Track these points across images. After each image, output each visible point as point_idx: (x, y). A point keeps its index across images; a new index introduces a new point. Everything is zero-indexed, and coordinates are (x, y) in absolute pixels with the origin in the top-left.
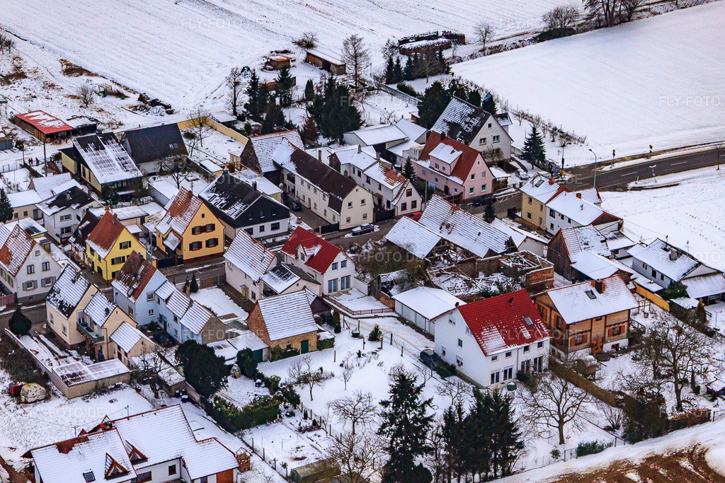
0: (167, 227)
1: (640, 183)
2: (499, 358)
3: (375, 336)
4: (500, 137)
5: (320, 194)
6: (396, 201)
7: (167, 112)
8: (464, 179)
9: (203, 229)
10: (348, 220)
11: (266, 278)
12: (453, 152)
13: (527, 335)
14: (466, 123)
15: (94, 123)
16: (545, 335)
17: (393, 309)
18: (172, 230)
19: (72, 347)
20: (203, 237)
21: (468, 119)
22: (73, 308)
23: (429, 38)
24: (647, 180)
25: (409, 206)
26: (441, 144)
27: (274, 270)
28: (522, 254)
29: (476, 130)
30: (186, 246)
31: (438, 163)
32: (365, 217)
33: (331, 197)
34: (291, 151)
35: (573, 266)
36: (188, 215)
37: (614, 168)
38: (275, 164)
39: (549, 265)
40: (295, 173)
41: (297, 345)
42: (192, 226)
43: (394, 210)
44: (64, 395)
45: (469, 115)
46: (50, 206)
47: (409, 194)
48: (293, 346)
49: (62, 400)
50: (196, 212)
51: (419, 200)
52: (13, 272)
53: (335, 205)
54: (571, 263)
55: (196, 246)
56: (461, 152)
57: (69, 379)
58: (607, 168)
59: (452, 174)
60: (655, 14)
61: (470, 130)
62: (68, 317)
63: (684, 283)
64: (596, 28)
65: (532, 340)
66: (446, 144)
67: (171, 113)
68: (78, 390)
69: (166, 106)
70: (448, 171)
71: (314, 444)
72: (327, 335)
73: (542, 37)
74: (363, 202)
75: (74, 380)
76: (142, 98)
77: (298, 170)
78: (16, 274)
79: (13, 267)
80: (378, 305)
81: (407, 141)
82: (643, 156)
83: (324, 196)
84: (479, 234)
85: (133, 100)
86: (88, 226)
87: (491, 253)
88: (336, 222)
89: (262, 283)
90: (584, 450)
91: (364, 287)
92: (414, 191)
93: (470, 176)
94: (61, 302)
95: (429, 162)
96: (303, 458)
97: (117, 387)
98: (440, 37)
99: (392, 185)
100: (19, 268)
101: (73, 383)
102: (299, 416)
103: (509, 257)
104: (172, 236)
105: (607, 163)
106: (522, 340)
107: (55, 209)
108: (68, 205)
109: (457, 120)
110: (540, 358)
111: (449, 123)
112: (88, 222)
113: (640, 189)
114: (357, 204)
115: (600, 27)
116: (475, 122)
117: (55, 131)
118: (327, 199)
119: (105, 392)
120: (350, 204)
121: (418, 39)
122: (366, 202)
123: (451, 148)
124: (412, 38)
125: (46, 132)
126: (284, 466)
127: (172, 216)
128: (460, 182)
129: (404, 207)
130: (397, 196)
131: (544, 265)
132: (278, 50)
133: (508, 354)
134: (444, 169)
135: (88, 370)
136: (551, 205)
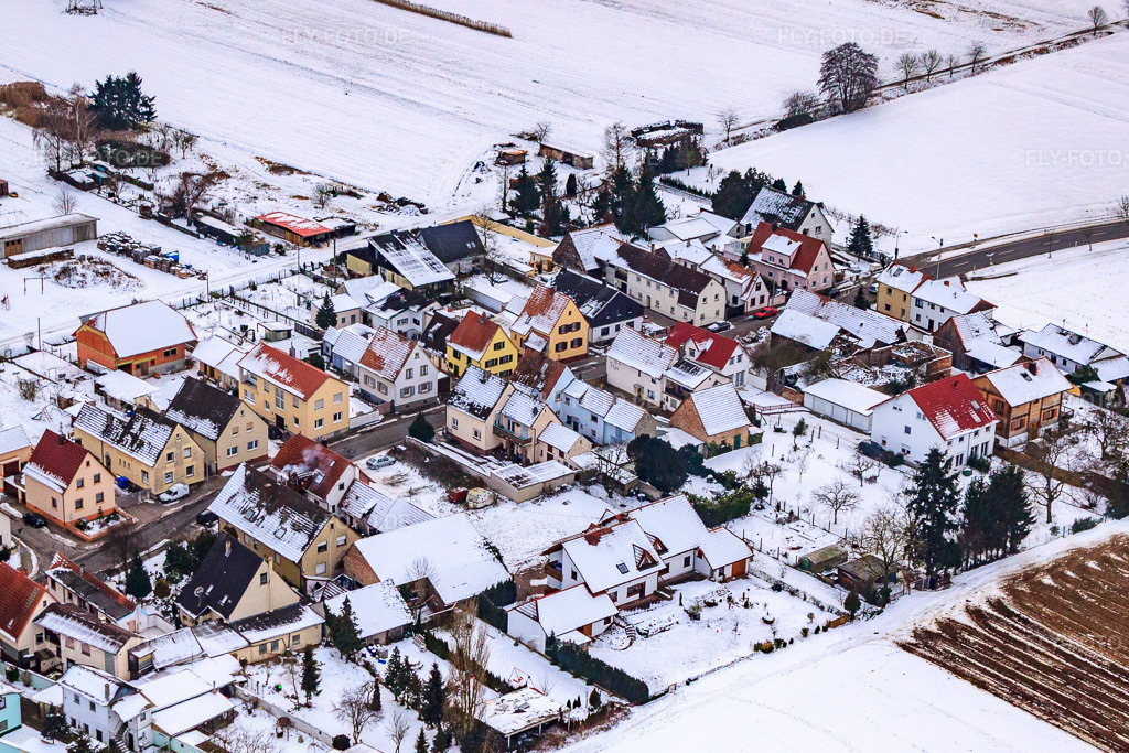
0: (528, 328)
1: (978, 273)
2: (953, 443)
3: (800, 430)
4: (823, 228)
5: (665, 290)
6: (746, 296)
7: (421, 212)
8: (807, 272)
9: (568, 328)
10: (702, 317)
11: (671, 374)
12: (790, 243)
13: (977, 419)
14: (784, 213)
15: (352, 224)
16: (992, 419)
17: (802, 404)
18: (533, 330)
19: (488, 453)
20: (569, 337)
21: (786, 209)
22: (490, 410)
23: (665, 127)
24: (983, 270)
25: (757, 301)
26: (773, 235)
27: (677, 365)
28: (912, 343)
29: (799, 220)
30: (552, 347)
31: (774, 255)
32: (717, 314)
33: (681, 293)
34: (617, 246)
35: (968, 354)
36: (553, 314)
37: (942, 258)
38: (598, 261)
39: (947, 353)
40: (628, 269)
41: (731, 441)
42: (559, 325)
43: (743, 307)
44: (510, 500)
45: (787, 205)
46: (384, 309)
47: (758, 288)
48: (727, 442)
49: (511, 505)
50: (563, 309)
51: (767, 295)
52: (391, 378)
53: (689, 301)
54: (966, 351)
55: (561, 347)
56: (800, 243)
57: (515, 482)
58: (935, 259)
59: (791, 267)
60: (888, 99)
61: (791, 221)
62: (485, 419)
63: (1093, 366)
64: (833, 115)
65: (980, 425)
66: (780, 235)
67: (425, 212)
68: (527, 492)
69: (420, 206)
70: (787, 263)
71: (801, 533)
72: (754, 430)
73: (782, 126)
74: (716, 296)
75: (522, 483)
76: (382, 197)
77: (631, 265)
78: (395, 379)
79: (387, 372)
80: (781, 401)
81: (718, 235)
82: (964, 246)
83: (672, 292)
84: (862, 325)
85: (372, 199)
86: (439, 329)
87: (879, 344)
88: (689, 320)
89: (664, 380)
90: (1080, 526)
91: (763, 382)
92: (763, 286)
93: (813, 268)
94: (471, 405)
95: (760, 255)
96: (799, 548)
97: (563, 489)
98: (673, 127)
99: (740, 278)
100: (398, 373)
101: (522, 486)
102: (770, 510)
103: (899, 348)
104: (533, 337)
105: (933, 254)
106: (973, 424)
107: (390, 312)
108: (405, 307)
109: (773, 210)
110: (987, 443)
111: (762, 215)
112: (438, 325)
113: (981, 279)
114: (711, 299)
115: (837, 114)
116: (797, 212)
117: (313, 234)
118: (676, 295)
119: (553, 494)
120: (704, 300)
121: (652, 129)
122: (719, 297)
123: (787, 240)
124: (645, 128)
125: (305, 235)
126: (785, 555)
127: (530, 315)
128: (804, 275)
129: (753, 301)
130: (746, 291)
131: (940, 354)
132: (502, 143)
133: (961, 439)
134: (781, 261)
135: (529, 472)
136: (917, 294)
